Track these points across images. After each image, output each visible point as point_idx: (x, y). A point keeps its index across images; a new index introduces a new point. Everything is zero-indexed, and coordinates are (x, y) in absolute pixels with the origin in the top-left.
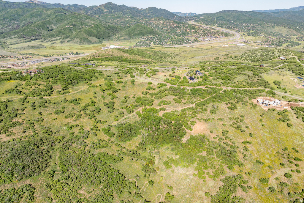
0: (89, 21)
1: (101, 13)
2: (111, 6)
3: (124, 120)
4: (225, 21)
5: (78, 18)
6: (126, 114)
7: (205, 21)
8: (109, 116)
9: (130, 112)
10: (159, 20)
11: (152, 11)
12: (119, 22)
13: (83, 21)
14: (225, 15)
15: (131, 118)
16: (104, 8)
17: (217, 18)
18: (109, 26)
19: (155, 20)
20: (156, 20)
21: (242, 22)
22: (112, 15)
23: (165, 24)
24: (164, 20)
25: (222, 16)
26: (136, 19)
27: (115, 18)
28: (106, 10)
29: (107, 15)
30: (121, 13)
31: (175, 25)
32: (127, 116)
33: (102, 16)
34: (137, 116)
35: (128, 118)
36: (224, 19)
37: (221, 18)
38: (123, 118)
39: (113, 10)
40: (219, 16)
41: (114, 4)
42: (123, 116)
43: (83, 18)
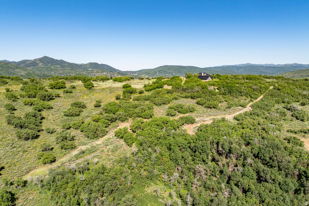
0: (20, 71)
1: (35, 66)
2: (48, 60)
3: (77, 157)
4: (167, 73)
5: (5, 67)
6: (85, 140)
7: (148, 74)
8: (20, 149)
9: (95, 135)
10: (102, 72)
11: (93, 66)
12: (56, 73)
13: (10, 71)
14: (166, 68)
15: (103, 151)
16: (39, 61)
17: (159, 71)
18: (44, 74)
19: (97, 72)
20: (99, 72)
21: (183, 74)
22: (49, 68)
23: (109, 76)
24: (107, 72)
25: (163, 70)
26: (76, 71)
27: (52, 70)
28: (41, 64)
29: (42, 67)
30: (59, 66)
31: (119, 76)
32: (85, 144)
33: (36, 68)
34: (122, 142)
35: (92, 151)
36: (166, 72)
37: (163, 71)
38: (75, 152)
39: (50, 64)
40: (160, 70)
41: (51, 59)
42: (73, 148)
43: (11, 68)
